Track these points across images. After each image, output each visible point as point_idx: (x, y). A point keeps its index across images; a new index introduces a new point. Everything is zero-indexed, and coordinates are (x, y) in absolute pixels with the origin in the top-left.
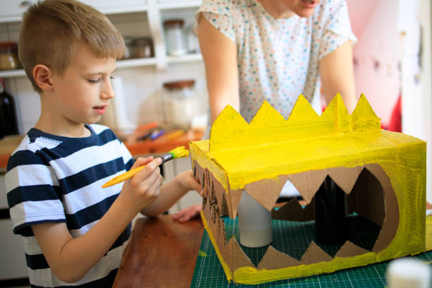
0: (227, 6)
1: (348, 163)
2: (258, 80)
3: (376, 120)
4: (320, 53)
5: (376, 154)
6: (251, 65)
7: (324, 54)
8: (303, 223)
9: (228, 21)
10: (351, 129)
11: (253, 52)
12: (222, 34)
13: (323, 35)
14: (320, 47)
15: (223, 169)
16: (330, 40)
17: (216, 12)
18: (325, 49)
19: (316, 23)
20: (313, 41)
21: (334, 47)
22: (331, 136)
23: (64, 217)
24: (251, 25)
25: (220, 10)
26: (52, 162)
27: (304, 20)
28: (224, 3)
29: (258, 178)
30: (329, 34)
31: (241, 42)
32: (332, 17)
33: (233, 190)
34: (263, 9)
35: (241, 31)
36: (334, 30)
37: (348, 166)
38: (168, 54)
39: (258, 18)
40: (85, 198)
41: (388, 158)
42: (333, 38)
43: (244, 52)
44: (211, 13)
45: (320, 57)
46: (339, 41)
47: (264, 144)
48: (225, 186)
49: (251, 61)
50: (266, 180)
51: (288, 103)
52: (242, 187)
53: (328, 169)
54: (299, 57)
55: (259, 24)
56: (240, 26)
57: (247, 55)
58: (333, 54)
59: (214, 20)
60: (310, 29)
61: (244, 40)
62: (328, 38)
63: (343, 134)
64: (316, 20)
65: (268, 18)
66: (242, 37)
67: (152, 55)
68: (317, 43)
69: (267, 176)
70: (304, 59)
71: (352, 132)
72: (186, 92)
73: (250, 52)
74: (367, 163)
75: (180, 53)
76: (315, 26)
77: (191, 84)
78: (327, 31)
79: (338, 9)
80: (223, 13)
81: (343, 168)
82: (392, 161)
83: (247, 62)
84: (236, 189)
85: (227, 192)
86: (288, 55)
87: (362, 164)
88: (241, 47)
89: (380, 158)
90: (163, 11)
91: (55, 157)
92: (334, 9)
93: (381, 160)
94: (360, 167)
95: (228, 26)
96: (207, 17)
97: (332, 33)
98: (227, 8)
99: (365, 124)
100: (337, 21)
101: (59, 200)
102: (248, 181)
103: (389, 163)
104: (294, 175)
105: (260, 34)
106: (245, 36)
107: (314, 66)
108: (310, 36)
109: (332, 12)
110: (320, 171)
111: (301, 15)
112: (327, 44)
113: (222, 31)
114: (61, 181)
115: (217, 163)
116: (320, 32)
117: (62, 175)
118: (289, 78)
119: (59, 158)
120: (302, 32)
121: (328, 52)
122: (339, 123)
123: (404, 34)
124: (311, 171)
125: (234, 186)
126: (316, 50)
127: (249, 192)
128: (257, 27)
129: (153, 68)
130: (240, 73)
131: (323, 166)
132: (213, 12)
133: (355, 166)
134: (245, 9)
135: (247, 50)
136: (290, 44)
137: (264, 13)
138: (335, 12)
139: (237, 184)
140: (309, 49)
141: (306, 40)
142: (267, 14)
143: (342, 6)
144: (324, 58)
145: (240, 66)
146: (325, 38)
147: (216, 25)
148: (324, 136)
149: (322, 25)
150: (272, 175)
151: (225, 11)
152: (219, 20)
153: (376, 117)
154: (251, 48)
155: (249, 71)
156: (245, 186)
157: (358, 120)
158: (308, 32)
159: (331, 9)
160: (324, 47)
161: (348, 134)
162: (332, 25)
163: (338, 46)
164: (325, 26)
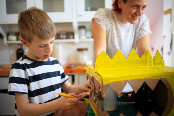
0: (104, 16)
1: (154, 77)
2: (113, 46)
3: (163, 61)
4: (138, 37)
5: (165, 74)
6: (111, 40)
7: (140, 38)
8: (129, 103)
9: (104, 22)
10: (152, 64)
11: (113, 35)
12: (101, 27)
13: (140, 30)
14: (138, 35)
15: (100, 76)
16: (142, 33)
17: (100, 18)
18: (140, 36)
19: (137, 26)
20: (135, 32)
21: (144, 35)
22: (144, 66)
23: (27, 92)
24: (113, 24)
25: (101, 18)
26: (27, 69)
27: (132, 25)
28: (103, 15)
29: (115, 81)
30: (142, 30)
31: (108, 31)
32: (143, 24)
33: (104, 85)
34: (117, 19)
35: (109, 26)
36: (144, 29)
37: (153, 78)
38: (79, 38)
39: (115, 22)
40: (39, 85)
41: (170, 76)
42: (143, 32)
43: (109, 35)
44: (98, 19)
45: (138, 39)
46: (146, 33)
47: (117, 68)
48: (101, 83)
49: (111, 38)
50: (118, 81)
51: (124, 56)
52: (108, 84)
53: (145, 79)
54: (130, 38)
55: (116, 25)
56: (108, 24)
57: (110, 36)
58: (143, 38)
59: (99, 21)
60: (135, 28)
61: (109, 30)
62: (142, 32)
63: (149, 66)
64: (137, 24)
65: (119, 23)
66: (108, 29)
67: (73, 38)
68: (137, 33)
69: (119, 80)
70: (132, 39)
71: (153, 66)
72: (85, 52)
73: (111, 35)
74: (161, 78)
75: (84, 38)
76: (136, 27)
77: (86, 49)
78: (141, 29)
79: (146, 21)
80: (102, 19)
81: (151, 79)
82: (172, 78)
83: (110, 39)
84: (105, 84)
85: (102, 85)
86: (126, 37)
87: (159, 78)
88: (108, 33)
89: (167, 76)
90: (79, 23)
91: (29, 68)
92: (144, 21)
93: (167, 77)
94: (158, 79)
95: (104, 24)
96: (96, 20)
97: (143, 30)
98: (104, 17)
99: (158, 63)
100: (145, 25)
101: (26, 85)
102: (111, 81)
103: (170, 79)
104: (130, 80)
105: (116, 29)
106: (110, 28)
107: (135, 42)
108: (134, 31)
109: (143, 22)
110: (141, 80)
111: (131, 23)
112: (141, 34)
113: (102, 26)
114: (30, 77)
115: (98, 74)
116: (138, 29)
117: (30, 75)
118: (126, 46)
119: (30, 68)
120: (132, 29)
121: (141, 37)
122: (148, 62)
123: (165, 37)
124: (138, 79)
125: (105, 83)
126: (137, 36)
127: (111, 86)
128: (115, 26)
129: (73, 43)
130: (107, 43)
131: (143, 77)
132: (99, 18)
133: (156, 79)
134: (111, 19)
135: (110, 34)
136: (127, 33)
137: (117, 21)
138: (145, 22)
139: (106, 82)
140: (134, 35)
141: (133, 31)
142: (119, 22)
143: (147, 20)
144: (139, 39)
145: (107, 40)
146: (140, 32)
147: (99, 23)
148: (141, 67)
149: (139, 27)
150: (121, 80)
151: (103, 19)
152: (101, 21)
153: (163, 60)
154: (112, 34)
155: (110, 42)
156: (109, 84)
157: (156, 61)
158: (134, 29)
159: (143, 21)
160: (140, 35)
161: (151, 66)
162: (143, 27)
163: (145, 35)
164: (140, 27)
